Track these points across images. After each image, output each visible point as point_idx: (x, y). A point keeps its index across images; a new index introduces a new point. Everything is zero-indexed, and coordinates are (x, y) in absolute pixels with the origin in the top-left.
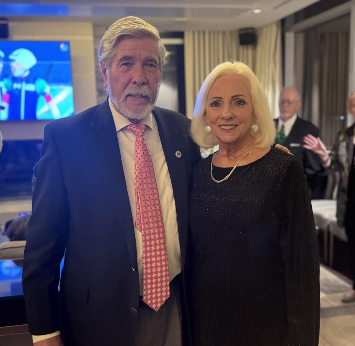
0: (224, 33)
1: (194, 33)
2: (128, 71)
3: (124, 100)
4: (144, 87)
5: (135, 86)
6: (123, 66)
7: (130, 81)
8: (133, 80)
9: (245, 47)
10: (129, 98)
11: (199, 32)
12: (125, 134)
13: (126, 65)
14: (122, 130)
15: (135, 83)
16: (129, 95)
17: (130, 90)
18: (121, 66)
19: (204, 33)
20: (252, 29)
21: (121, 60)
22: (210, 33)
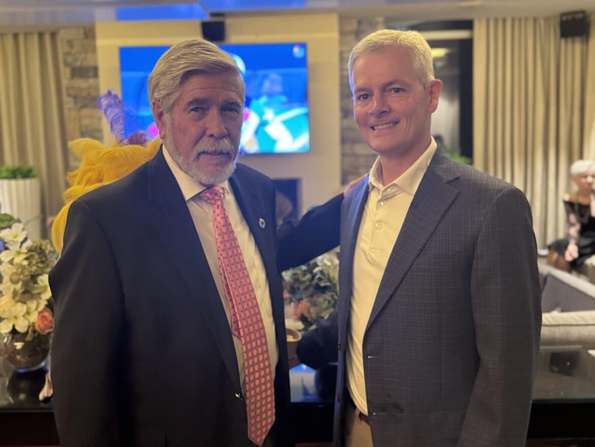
0: (535, 20)
1: (488, 21)
2: (200, 119)
3: (195, 160)
4: (224, 142)
5: (212, 140)
6: (193, 112)
7: (204, 133)
8: (208, 132)
9: (570, 40)
10: (202, 157)
11: (496, 20)
12: (198, 205)
13: (196, 111)
14: (193, 199)
15: (212, 136)
16: (204, 153)
17: (205, 145)
18: (189, 112)
19: (504, 20)
20: (583, 12)
21: (190, 103)
22: (513, 20)
